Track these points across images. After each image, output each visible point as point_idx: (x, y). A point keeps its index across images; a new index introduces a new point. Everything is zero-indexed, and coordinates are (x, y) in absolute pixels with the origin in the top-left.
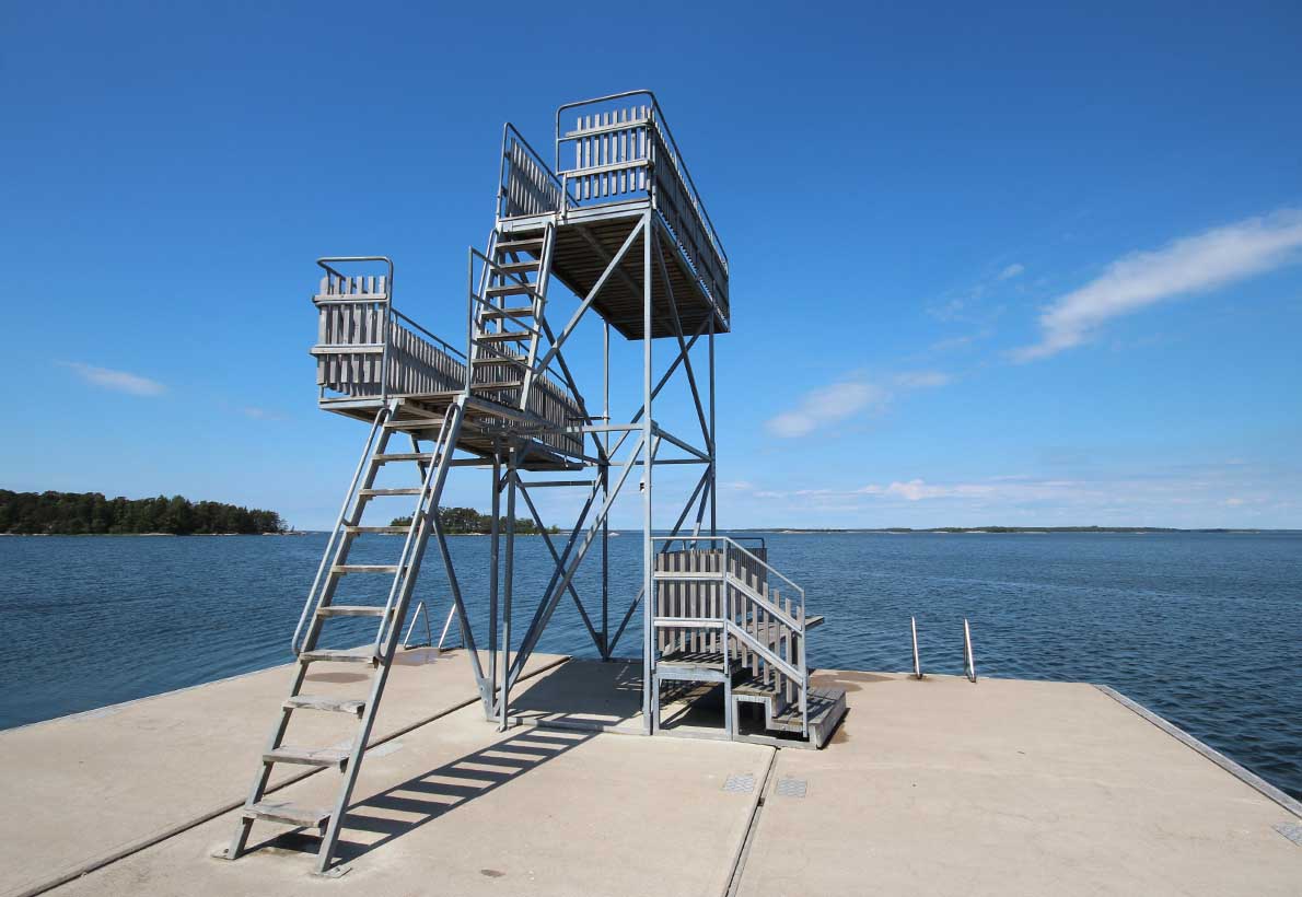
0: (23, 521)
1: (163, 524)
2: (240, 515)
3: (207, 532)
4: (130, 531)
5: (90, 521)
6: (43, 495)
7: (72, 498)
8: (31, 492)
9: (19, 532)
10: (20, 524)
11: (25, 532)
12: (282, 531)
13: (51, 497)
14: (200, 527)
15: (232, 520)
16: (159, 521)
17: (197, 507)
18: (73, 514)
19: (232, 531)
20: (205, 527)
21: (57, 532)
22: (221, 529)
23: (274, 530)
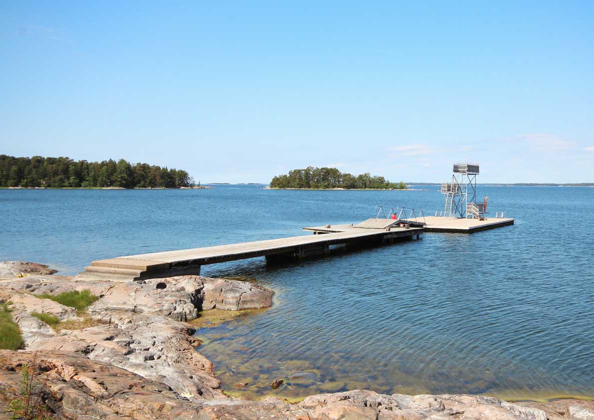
0: (27, 178)
1: (116, 181)
2: (164, 173)
3: (144, 186)
4: (95, 185)
5: (68, 178)
6: (32, 159)
7: (51, 161)
8: (25, 156)
9: (26, 186)
10: (25, 180)
11: (30, 186)
12: (192, 186)
13: (39, 161)
14: (139, 184)
15: (158, 177)
16: (113, 178)
17: (135, 168)
18: (56, 173)
19: (161, 185)
20: (142, 182)
21: (49, 186)
22: (153, 184)
23: (186, 185)
